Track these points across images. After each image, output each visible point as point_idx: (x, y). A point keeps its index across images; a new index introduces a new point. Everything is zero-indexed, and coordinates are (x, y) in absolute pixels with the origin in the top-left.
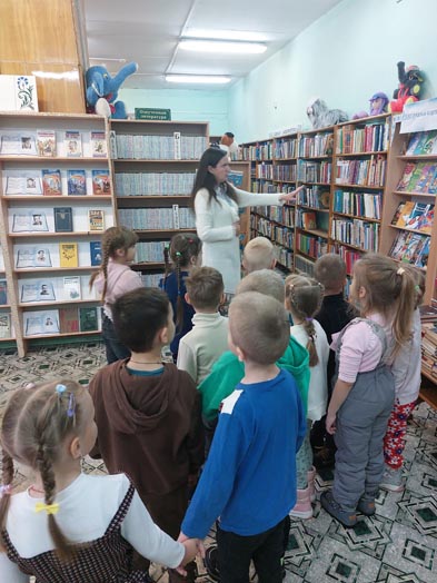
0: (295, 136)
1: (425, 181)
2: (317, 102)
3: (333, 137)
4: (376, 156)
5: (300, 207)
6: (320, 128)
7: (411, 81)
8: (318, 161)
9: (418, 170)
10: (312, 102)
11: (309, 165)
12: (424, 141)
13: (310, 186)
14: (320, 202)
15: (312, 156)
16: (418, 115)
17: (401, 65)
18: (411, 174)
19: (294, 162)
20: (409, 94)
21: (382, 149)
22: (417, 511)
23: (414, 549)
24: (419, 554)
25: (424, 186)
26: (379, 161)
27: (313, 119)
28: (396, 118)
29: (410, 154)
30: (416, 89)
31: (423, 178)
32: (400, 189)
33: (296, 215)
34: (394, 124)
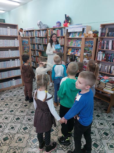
0: (33, 31)
1: (75, 44)
2: (40, 22)
3: (47, 31)
4: (61, 37)
5: (37, 50)
6: (42, 29)
7: (68, 19)
8: (42, 38)
9: (72, 41)
10: (39, 22)
11: (39, 39)
12: (74, 34)
13: (40, 45)
14: (44, 49)
15: (40, 36)
16: (73, 28)
17: (66, 15)
18: (70, 42)
19: (34, 38)
20: (68, 22)
21: (63, 36)
22: (96, 116)
23: (100, 123)
24: (102, 124)
25: (74, 45)
26: (62, 39)
27: (40, 26)
28: (66, 28)
29: (70, 37)
30: (70, 21)
31: (74, 43)
32: (68, 45)
33: (36, 52)
34: (66, 29)
